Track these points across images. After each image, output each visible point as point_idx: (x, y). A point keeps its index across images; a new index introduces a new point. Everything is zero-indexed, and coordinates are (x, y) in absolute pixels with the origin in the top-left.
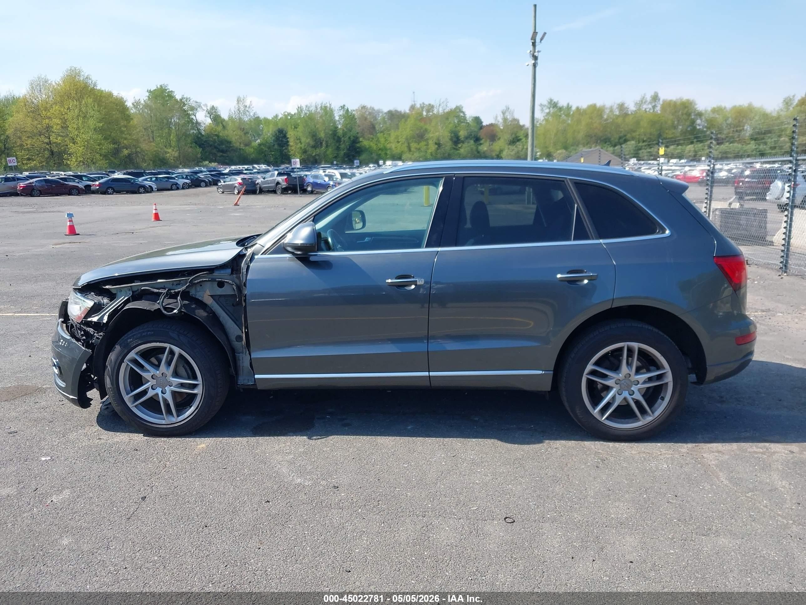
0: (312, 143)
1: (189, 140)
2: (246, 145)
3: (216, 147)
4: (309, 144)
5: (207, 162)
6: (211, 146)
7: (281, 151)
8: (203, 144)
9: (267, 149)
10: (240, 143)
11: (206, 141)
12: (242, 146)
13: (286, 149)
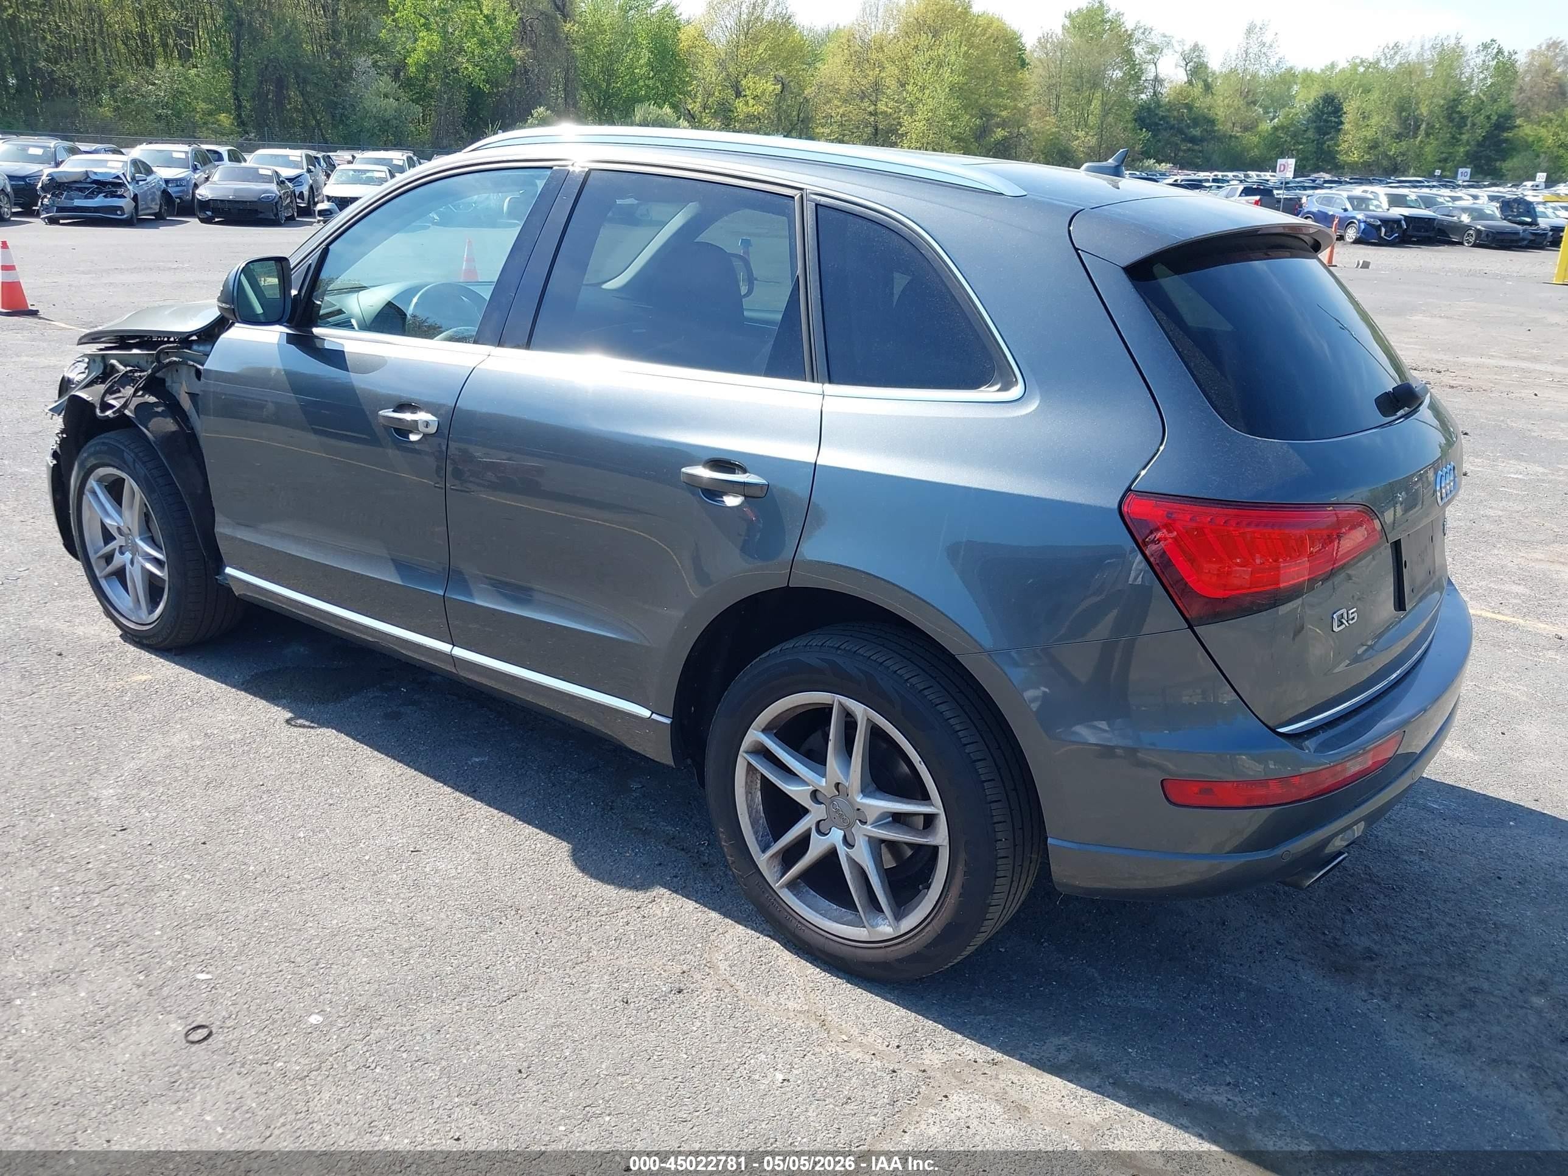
0: (1395, 127)
1: (1129, 116)
2: (1246, 129)
3: (1181, 131)
4: (1386, 130)
5: (1152, 161)
6: (1172, 127)
7: (1320, 144)
8: (1157, 124)
9: (1289, 139)
10: (1234, 124)
11: (1163, 118)
12: (1237, 131)
13: (1332, 139)
